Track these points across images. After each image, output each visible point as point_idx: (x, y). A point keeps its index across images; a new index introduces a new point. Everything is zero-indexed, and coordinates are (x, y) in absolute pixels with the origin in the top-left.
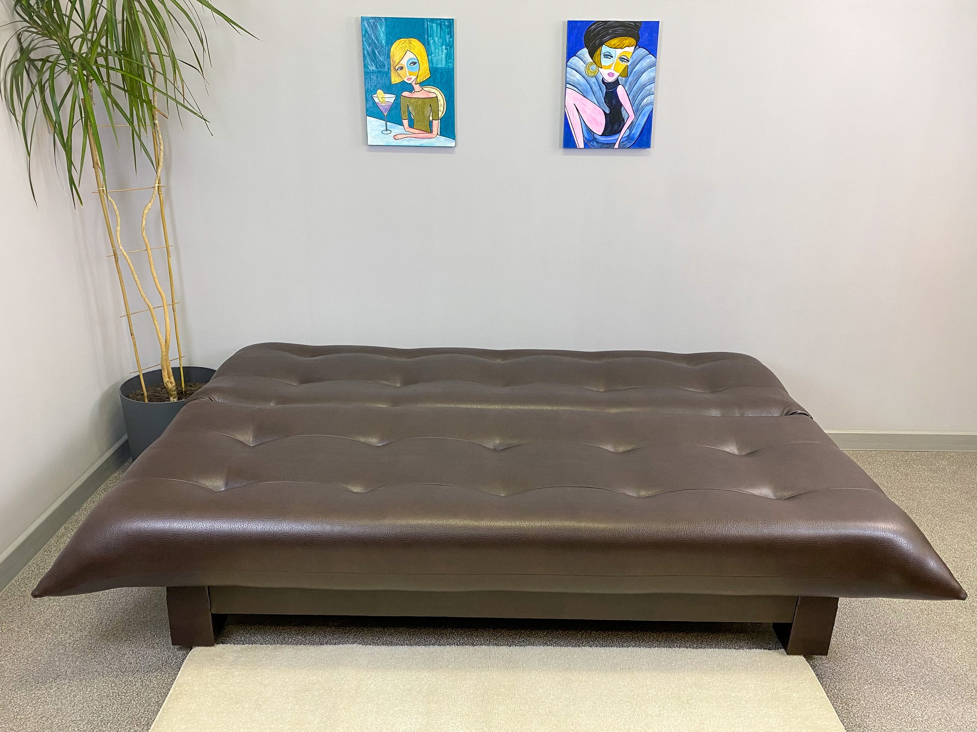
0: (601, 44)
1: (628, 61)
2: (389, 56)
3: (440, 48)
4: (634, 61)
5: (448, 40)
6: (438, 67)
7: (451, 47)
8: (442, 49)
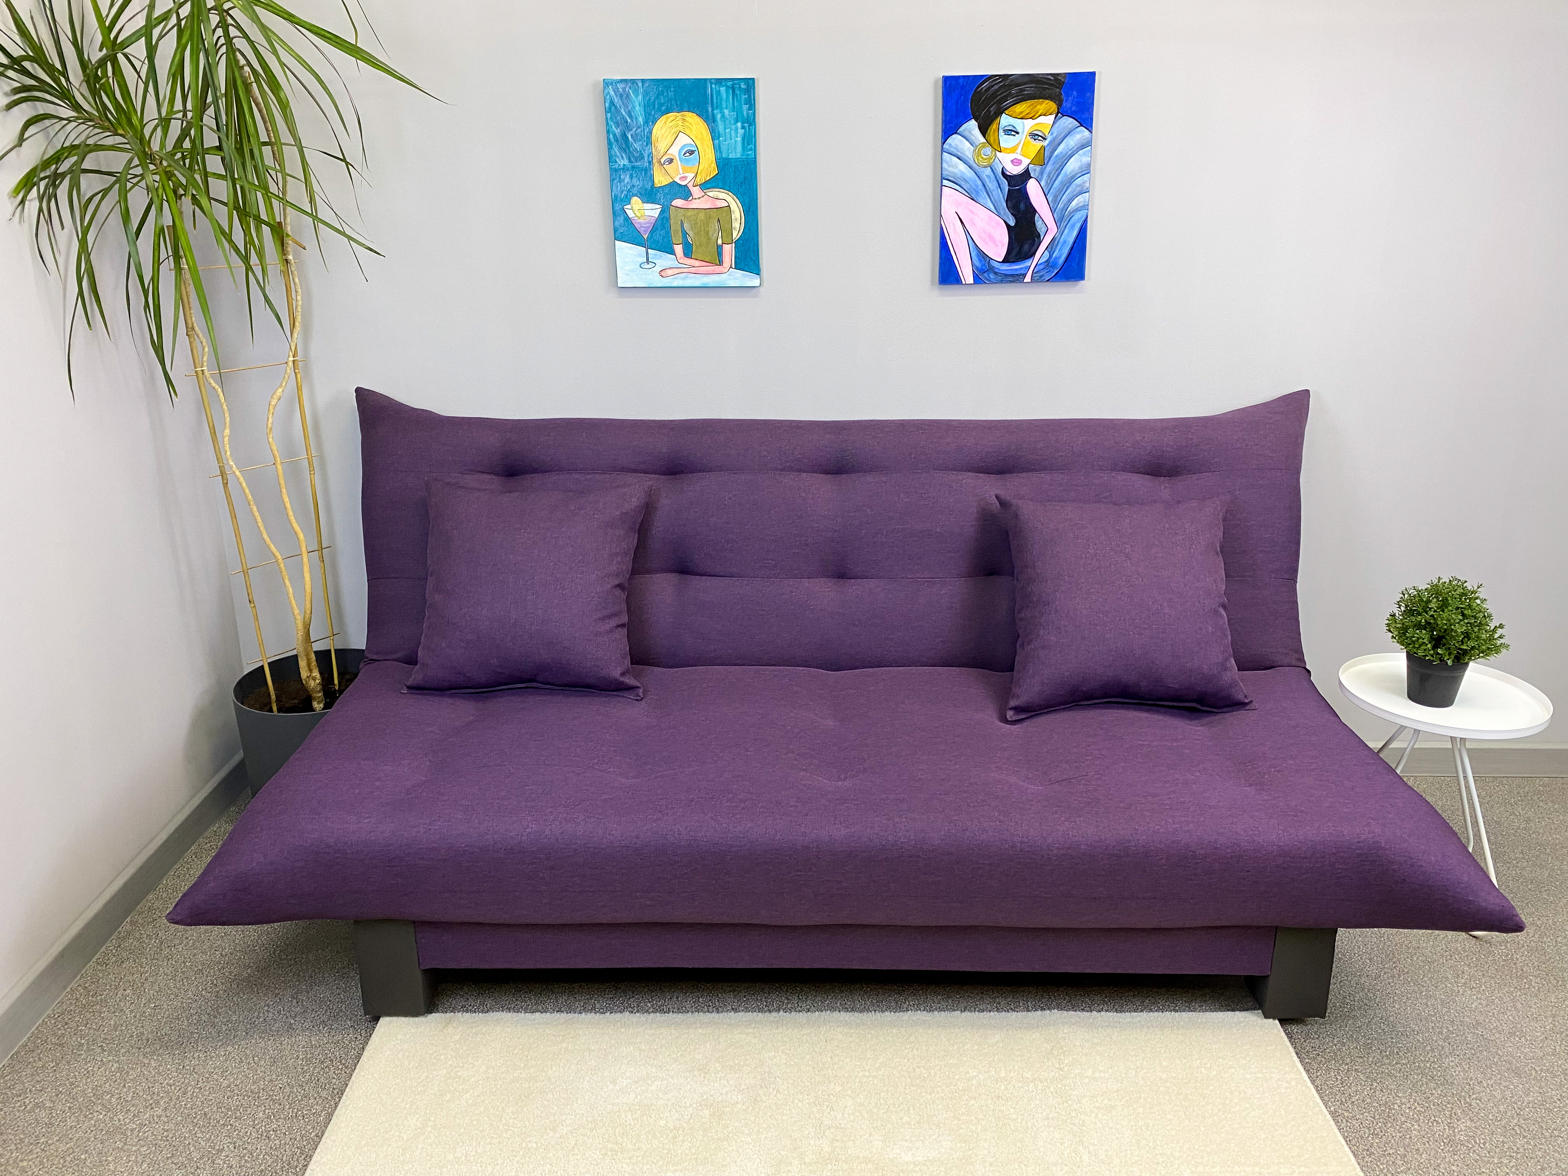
0: (999, 113)
1: (1045, 139)
2: (649, 141)
3: (733, 127)
4: (1054, 139)
5: (745, 113)
6: (731, 156)
7: (750, 125)
8: (737, 129)
